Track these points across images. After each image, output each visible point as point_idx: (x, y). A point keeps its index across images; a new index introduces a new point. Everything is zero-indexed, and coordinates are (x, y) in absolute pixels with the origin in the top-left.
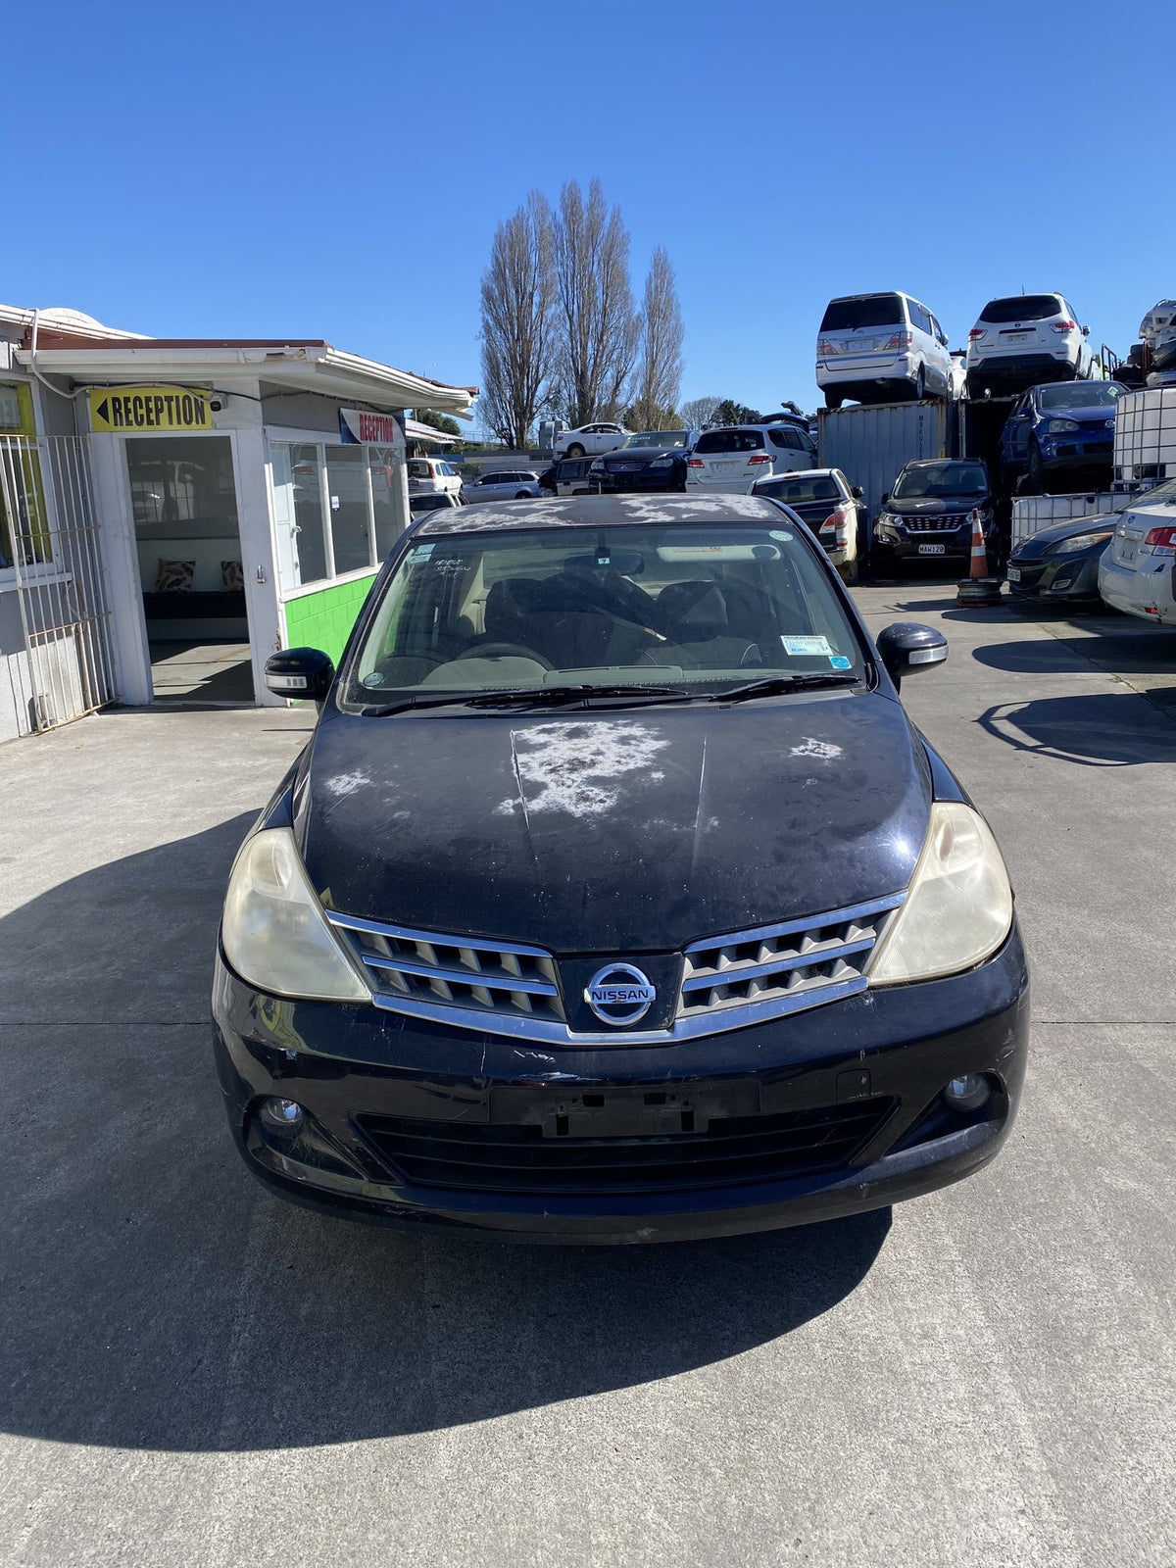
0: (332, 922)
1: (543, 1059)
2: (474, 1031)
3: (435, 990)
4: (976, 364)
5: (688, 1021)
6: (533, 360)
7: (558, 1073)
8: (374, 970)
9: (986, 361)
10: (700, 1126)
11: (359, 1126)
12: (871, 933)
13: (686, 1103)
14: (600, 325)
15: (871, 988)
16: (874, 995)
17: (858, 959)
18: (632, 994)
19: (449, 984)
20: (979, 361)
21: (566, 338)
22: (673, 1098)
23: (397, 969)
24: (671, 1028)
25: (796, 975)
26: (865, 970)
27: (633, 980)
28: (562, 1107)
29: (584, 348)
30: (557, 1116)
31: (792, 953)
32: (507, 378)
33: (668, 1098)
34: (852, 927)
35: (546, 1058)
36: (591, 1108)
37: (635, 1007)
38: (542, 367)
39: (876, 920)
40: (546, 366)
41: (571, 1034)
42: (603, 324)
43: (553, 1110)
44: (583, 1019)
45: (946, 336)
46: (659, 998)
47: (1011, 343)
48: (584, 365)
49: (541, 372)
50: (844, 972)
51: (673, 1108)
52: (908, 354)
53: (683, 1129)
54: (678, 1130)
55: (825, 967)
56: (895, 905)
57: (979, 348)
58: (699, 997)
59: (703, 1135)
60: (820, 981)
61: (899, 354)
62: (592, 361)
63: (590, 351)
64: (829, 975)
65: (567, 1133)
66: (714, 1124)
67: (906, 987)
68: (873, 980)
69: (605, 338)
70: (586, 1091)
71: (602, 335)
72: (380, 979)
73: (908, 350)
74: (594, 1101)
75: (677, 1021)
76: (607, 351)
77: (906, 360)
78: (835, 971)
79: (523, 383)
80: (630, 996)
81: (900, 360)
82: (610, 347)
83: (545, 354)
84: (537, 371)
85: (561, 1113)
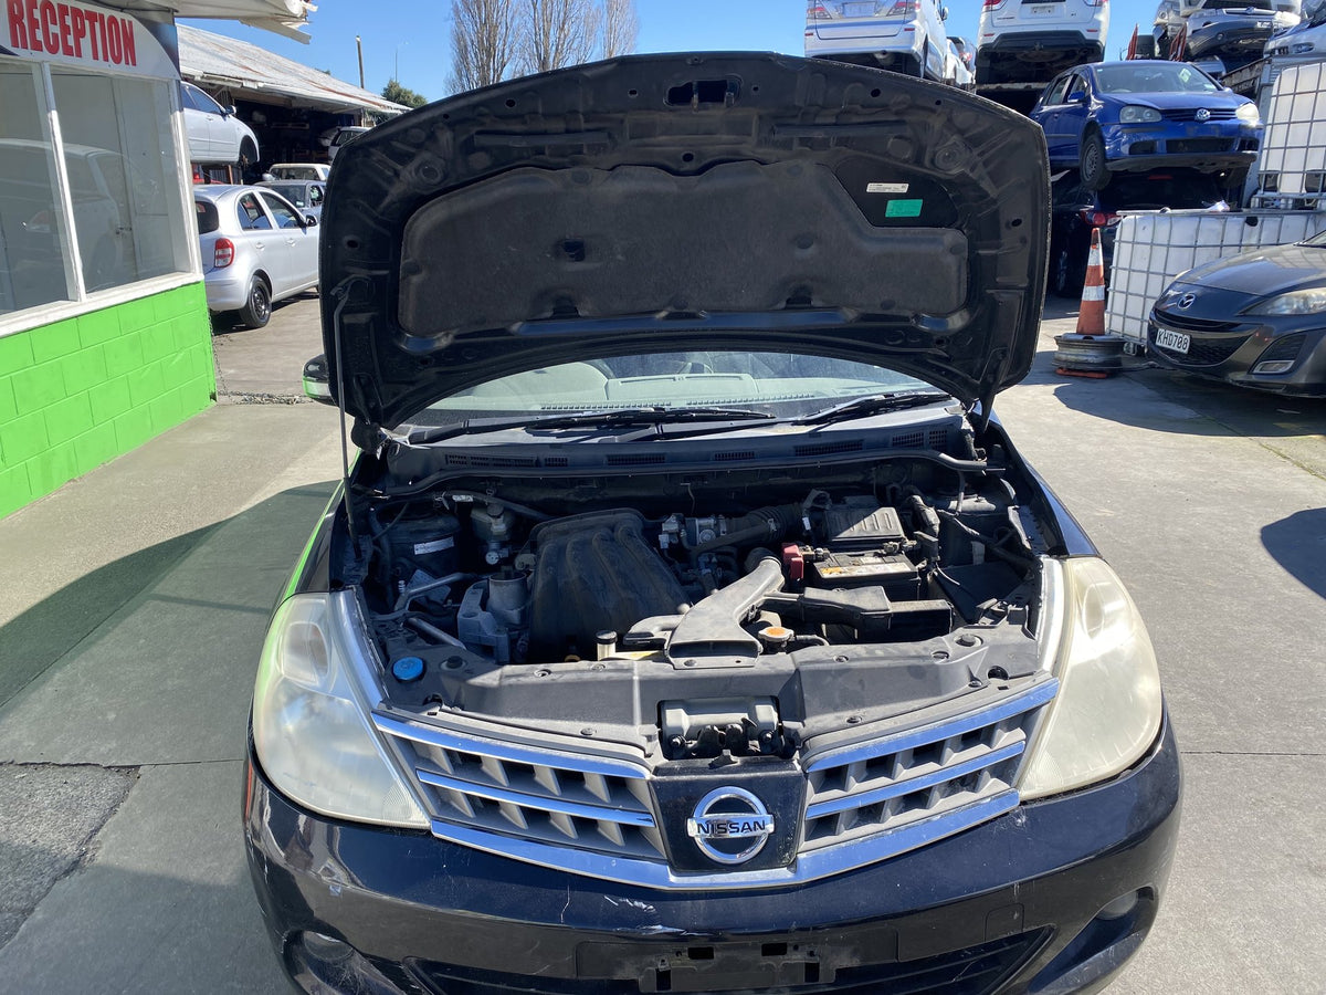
0: (380, 728)
1: (640, 908)
2: (555, 870)
3: (505, 814)
4: (991, 40)
5: (814, 856)
6: (499, 44)
7: (660, 927)
8: (432, 789)
9: (1004, 37)
10: (827, 976)
11: (419, 970)
12: (1019, 734)
13: (811, 954)
14: (562, 14)
15: (1023, 803)
16: (1027, 812)
17: (1006, 769)
18: (746, 827)
19: (523, 809)
20: (995, 37)
21: (530, 25)
22: (796, 948)
23: (459, 790)
24: (793, 865)
25: (936, 794)
26: (1015, 782)
27: (747, 808)
28: (663, 961)
29: (547, 35)
30: (657, 970)
31: (931, 766)
32: (475, 60)
33: (789, 949)
34: (998, 731)
35: (644, 906)
36: (699, 962)
37: (750, 841)
38: (507, 51)
39: (1024, 719)
40: (511, 51)
41: (673, 878)
42: (565, 14)
43: (651, 964)
44: (686, 857)
45: (946, 9)
46: (778, 830)
47: (1037, 14)
48: (546, 51)
49: (506, 57)
50: (991, 786)
51: (797, 958)
52: (915, 23)
53: (806, 981)
54: (802, 981)
55: (969, 781)
56: (1046, 701)
57: (995, 21)
58: (825, 825)
59: (830, 985)
60: (965, 797)
61: (904, 22)
62: (554, 48)
63: (552, 39)
64: (974, 789)
65: (670, 988)
66: (843, 974)
67: (1060, 800)
68: (1024, 793)
69: (566, 26)
70: (692, 945)
71: (564, 24)
72: (440, 799)
73: (915, 18)
74: (701, 953)
75: (801, 856)
76: (568, 40)
77: (913, 29)
78: (981, 783)
79: (488, 66)
80: (743, 829)
81: (906, 30)
82: (571, 36)
83: (510, 39)
84: (503, 55)
85: (662, 968)
